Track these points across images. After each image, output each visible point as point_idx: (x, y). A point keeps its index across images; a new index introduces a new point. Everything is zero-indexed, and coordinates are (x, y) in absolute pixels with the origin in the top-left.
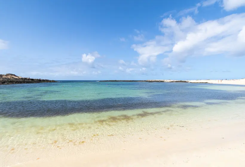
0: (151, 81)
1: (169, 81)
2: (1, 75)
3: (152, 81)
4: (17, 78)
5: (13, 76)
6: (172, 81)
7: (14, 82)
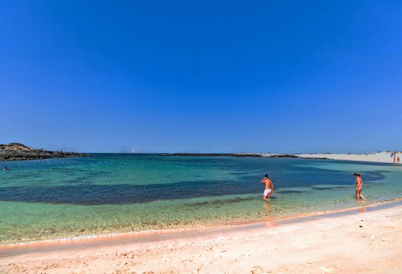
0: (240, 155)
1: (268, 155)
2: (3, 145)
3: (242, 155)
4: (27, 149)
5: (20, 147)
6: (273, 155)
7: (23, 156)
